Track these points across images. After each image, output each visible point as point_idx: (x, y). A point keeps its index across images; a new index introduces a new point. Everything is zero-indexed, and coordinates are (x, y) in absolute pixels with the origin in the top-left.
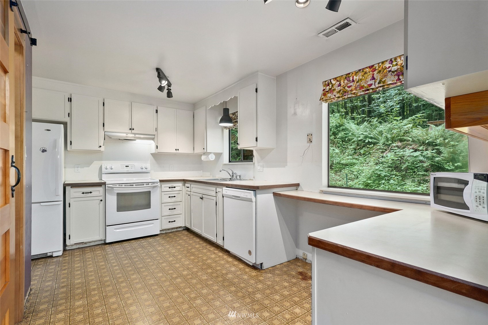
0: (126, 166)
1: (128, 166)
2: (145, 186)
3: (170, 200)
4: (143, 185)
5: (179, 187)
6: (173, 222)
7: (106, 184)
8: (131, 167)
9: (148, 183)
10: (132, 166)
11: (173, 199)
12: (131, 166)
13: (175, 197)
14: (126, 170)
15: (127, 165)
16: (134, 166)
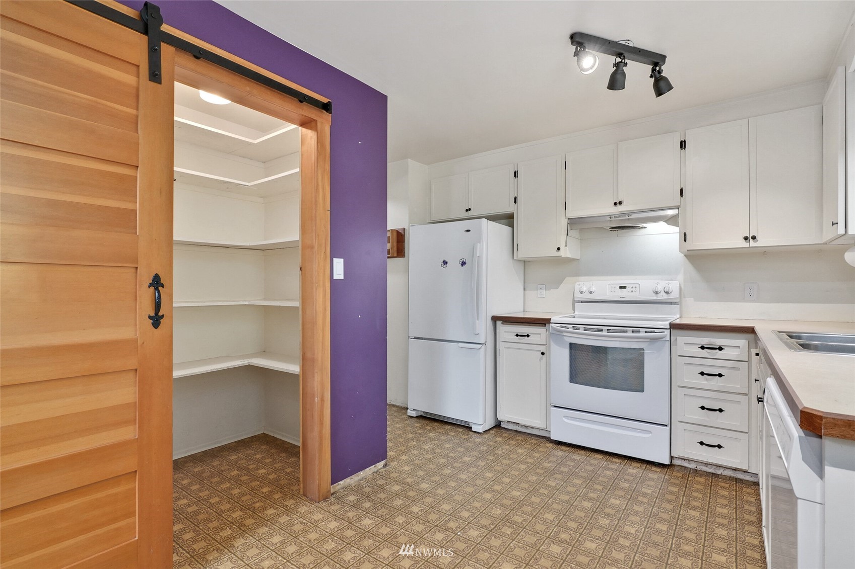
0: (621, 287)
1: (625, 287)
2: (630, 334)
3: (704, 382)
4: (626, 332)
5: (738, 350)
6: (714, 446)
7: (551, 322)
8: (632, 290)
9: (636, 329)
10: (634, 286)
11: (715, 382)
12: (631, 286)
13: (720, 375)
14: (619, 295)
15: (623, 283)
16: (637, 286)
